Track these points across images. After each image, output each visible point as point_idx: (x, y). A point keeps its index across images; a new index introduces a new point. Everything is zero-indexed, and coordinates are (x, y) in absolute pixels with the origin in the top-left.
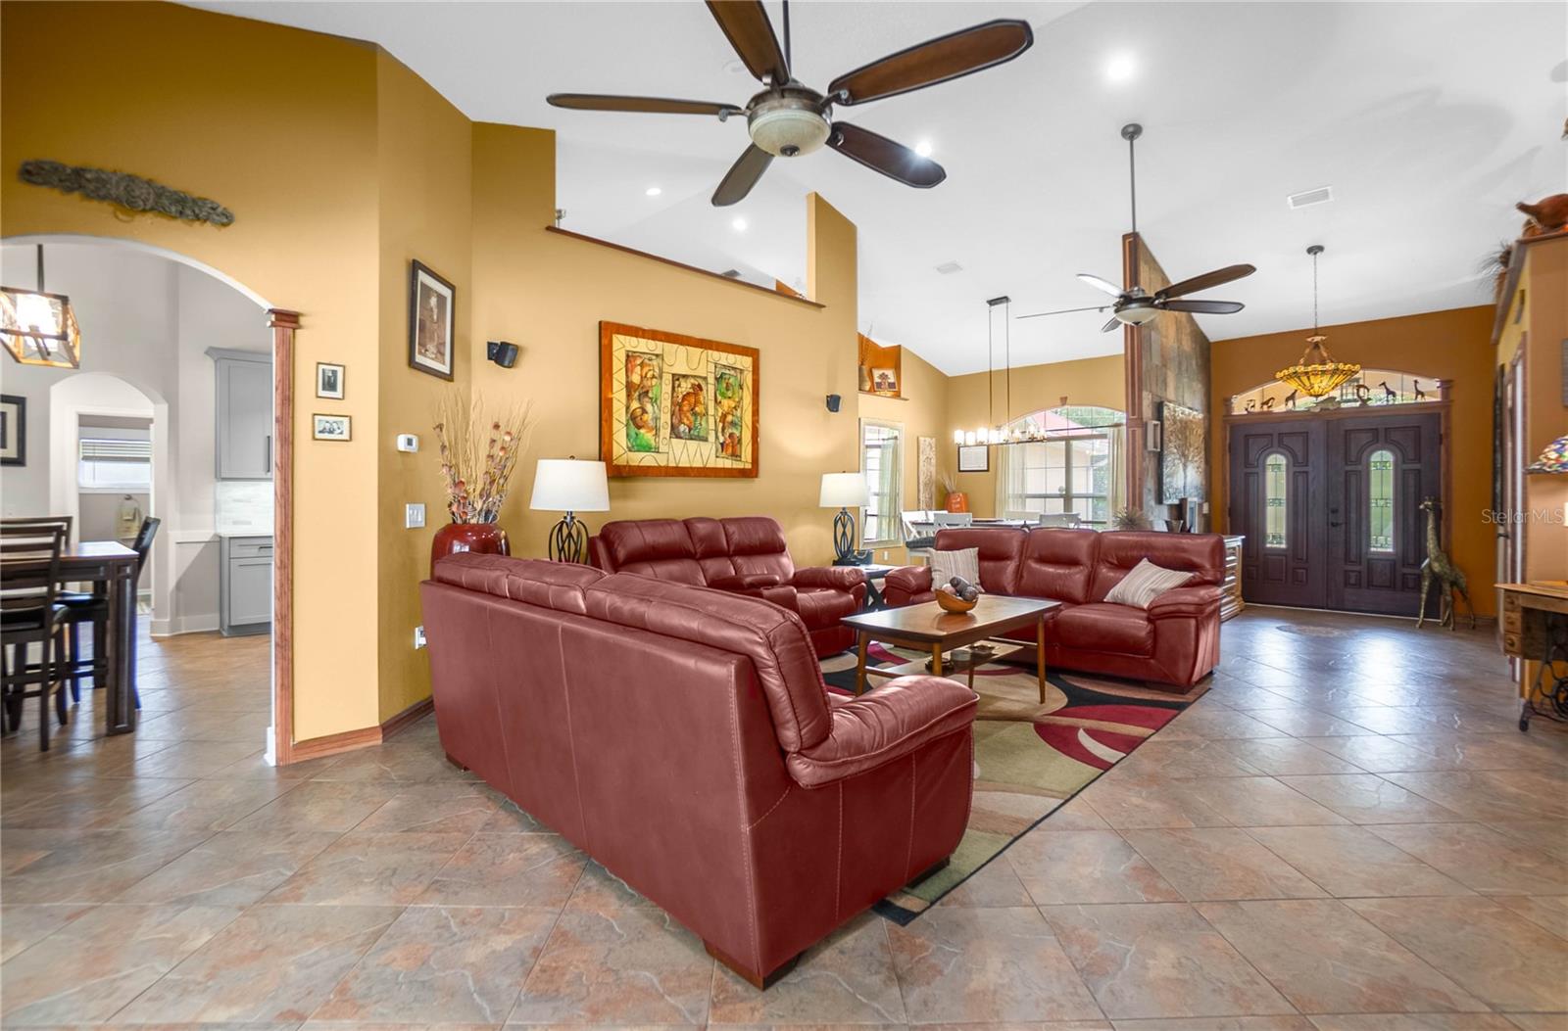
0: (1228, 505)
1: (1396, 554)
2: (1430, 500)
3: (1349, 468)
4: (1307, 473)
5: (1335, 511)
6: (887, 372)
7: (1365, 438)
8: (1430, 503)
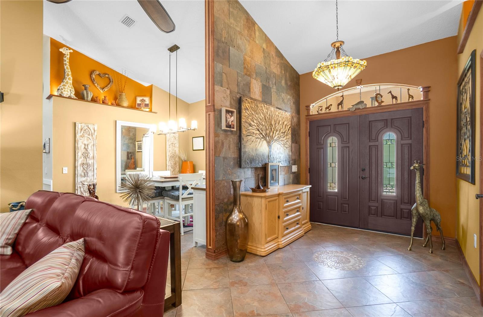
0: (309, 167)
1: (397, 196)
2: (417, 163)
3: (371, 144)
4: (349, 147)
5: (363, 170)
6: (145, 98)
7: (380, 125)
8: (417, 165)
